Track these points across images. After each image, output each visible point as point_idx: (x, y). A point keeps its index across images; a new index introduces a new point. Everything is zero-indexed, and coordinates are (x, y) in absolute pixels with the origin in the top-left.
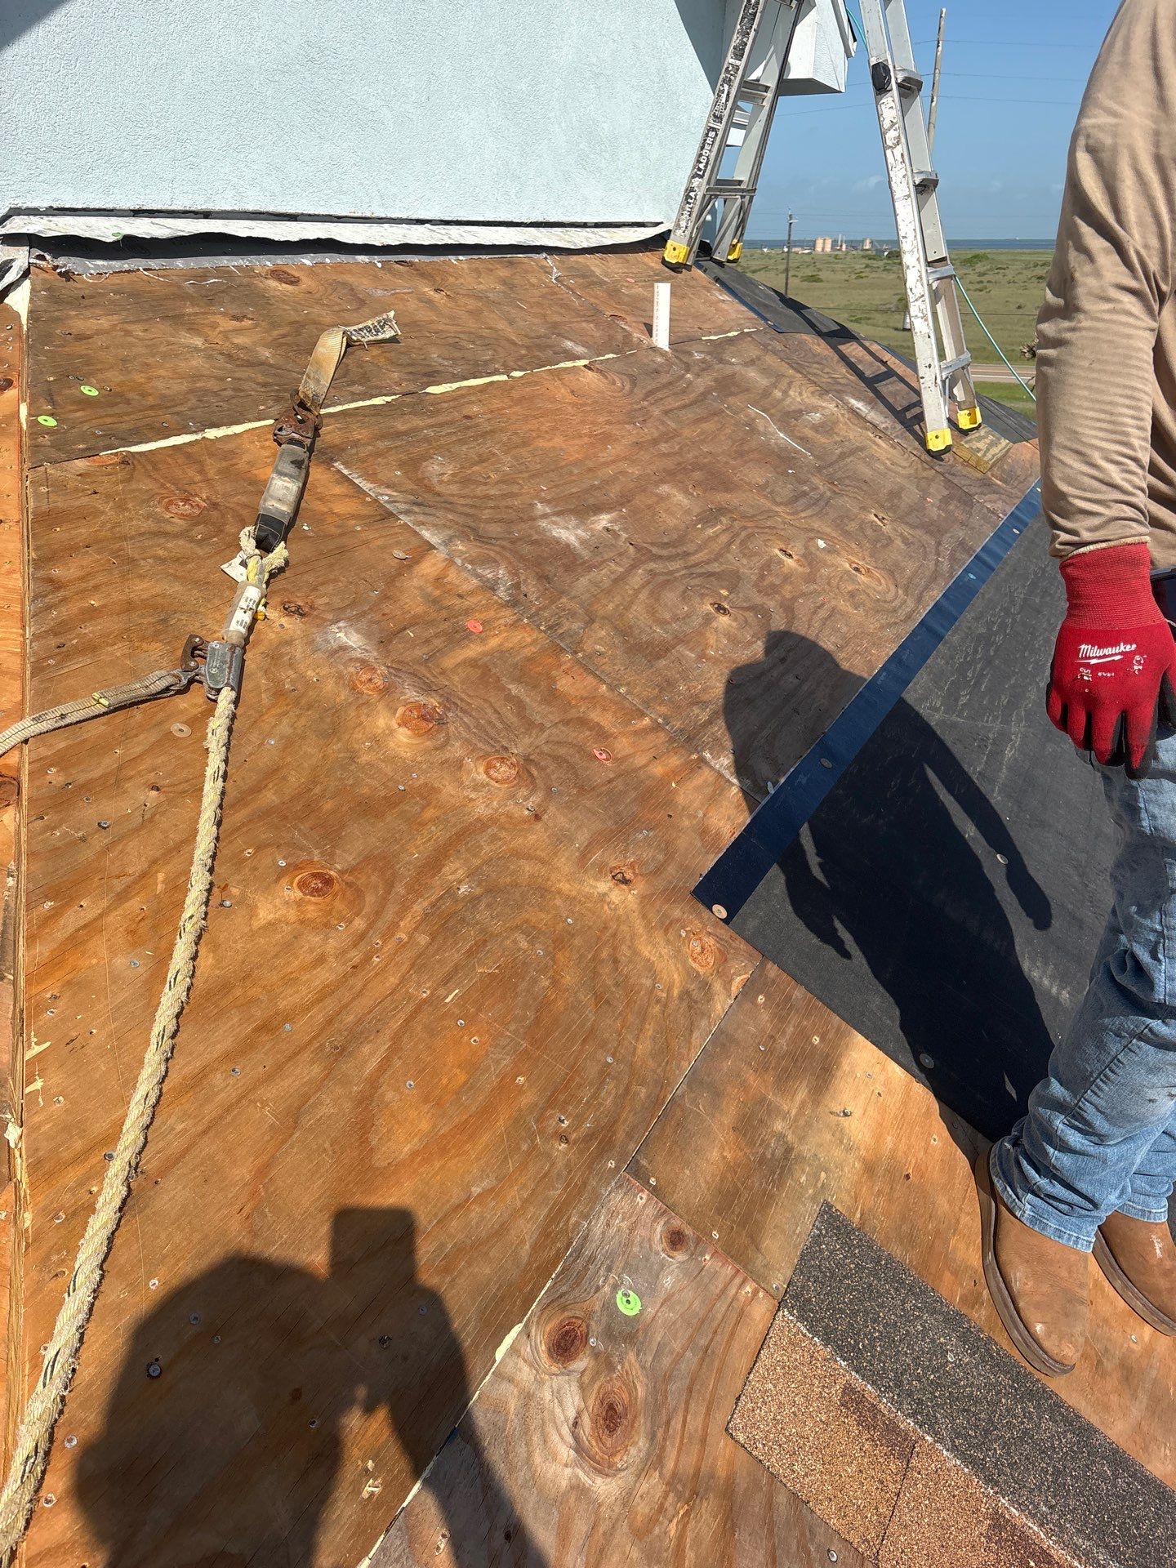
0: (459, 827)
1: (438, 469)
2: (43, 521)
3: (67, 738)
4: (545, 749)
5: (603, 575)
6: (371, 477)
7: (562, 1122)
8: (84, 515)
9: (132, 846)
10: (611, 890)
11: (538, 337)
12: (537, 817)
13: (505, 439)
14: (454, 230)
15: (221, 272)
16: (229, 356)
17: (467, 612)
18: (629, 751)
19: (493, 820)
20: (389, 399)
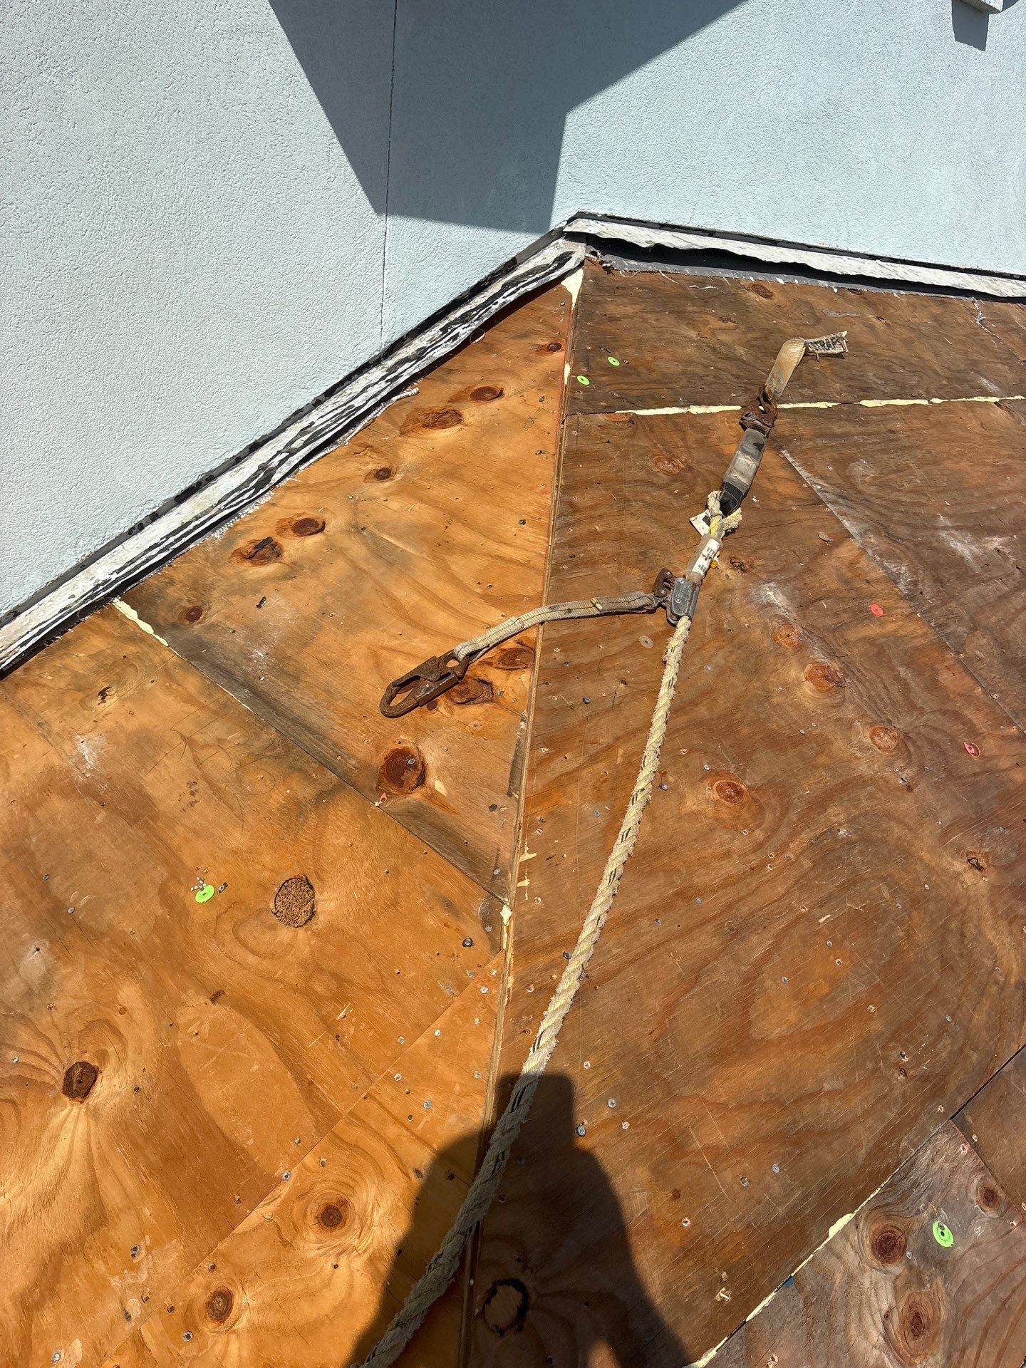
0: (844, 778)
1: (862, 470)
2: (571, 458)
3: (569, 628)
4: (923, 730)
5: (990, 590)
6: (809, 467)
7: (903, 1056)
8: (598, 458)
9: (604, 721)
10: (965, 871)
11: (959, 371)
12: (909, 789)
13: (920, 455)
14: (899, 267)
15: (717, 281)
16: (714, 349)
17: (872, 596)
18: (995, 752)
19: (873, 781)
20: (830, 405)
